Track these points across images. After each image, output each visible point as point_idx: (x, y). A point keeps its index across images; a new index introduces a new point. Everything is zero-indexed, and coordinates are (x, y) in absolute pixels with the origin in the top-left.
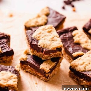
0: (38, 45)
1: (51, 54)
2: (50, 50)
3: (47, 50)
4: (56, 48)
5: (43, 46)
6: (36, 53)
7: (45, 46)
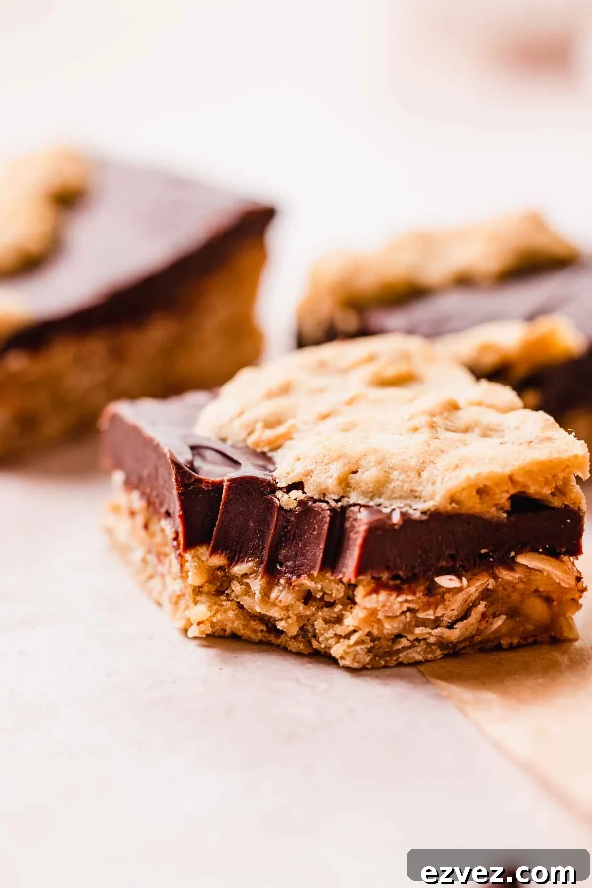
0: (282, 484)
1: (446, 581)
2: (434, 516)
3: (396, 518)
4: (503, 498)
5: (345, 483)
6: (257, 585)
7: (367, 476)
